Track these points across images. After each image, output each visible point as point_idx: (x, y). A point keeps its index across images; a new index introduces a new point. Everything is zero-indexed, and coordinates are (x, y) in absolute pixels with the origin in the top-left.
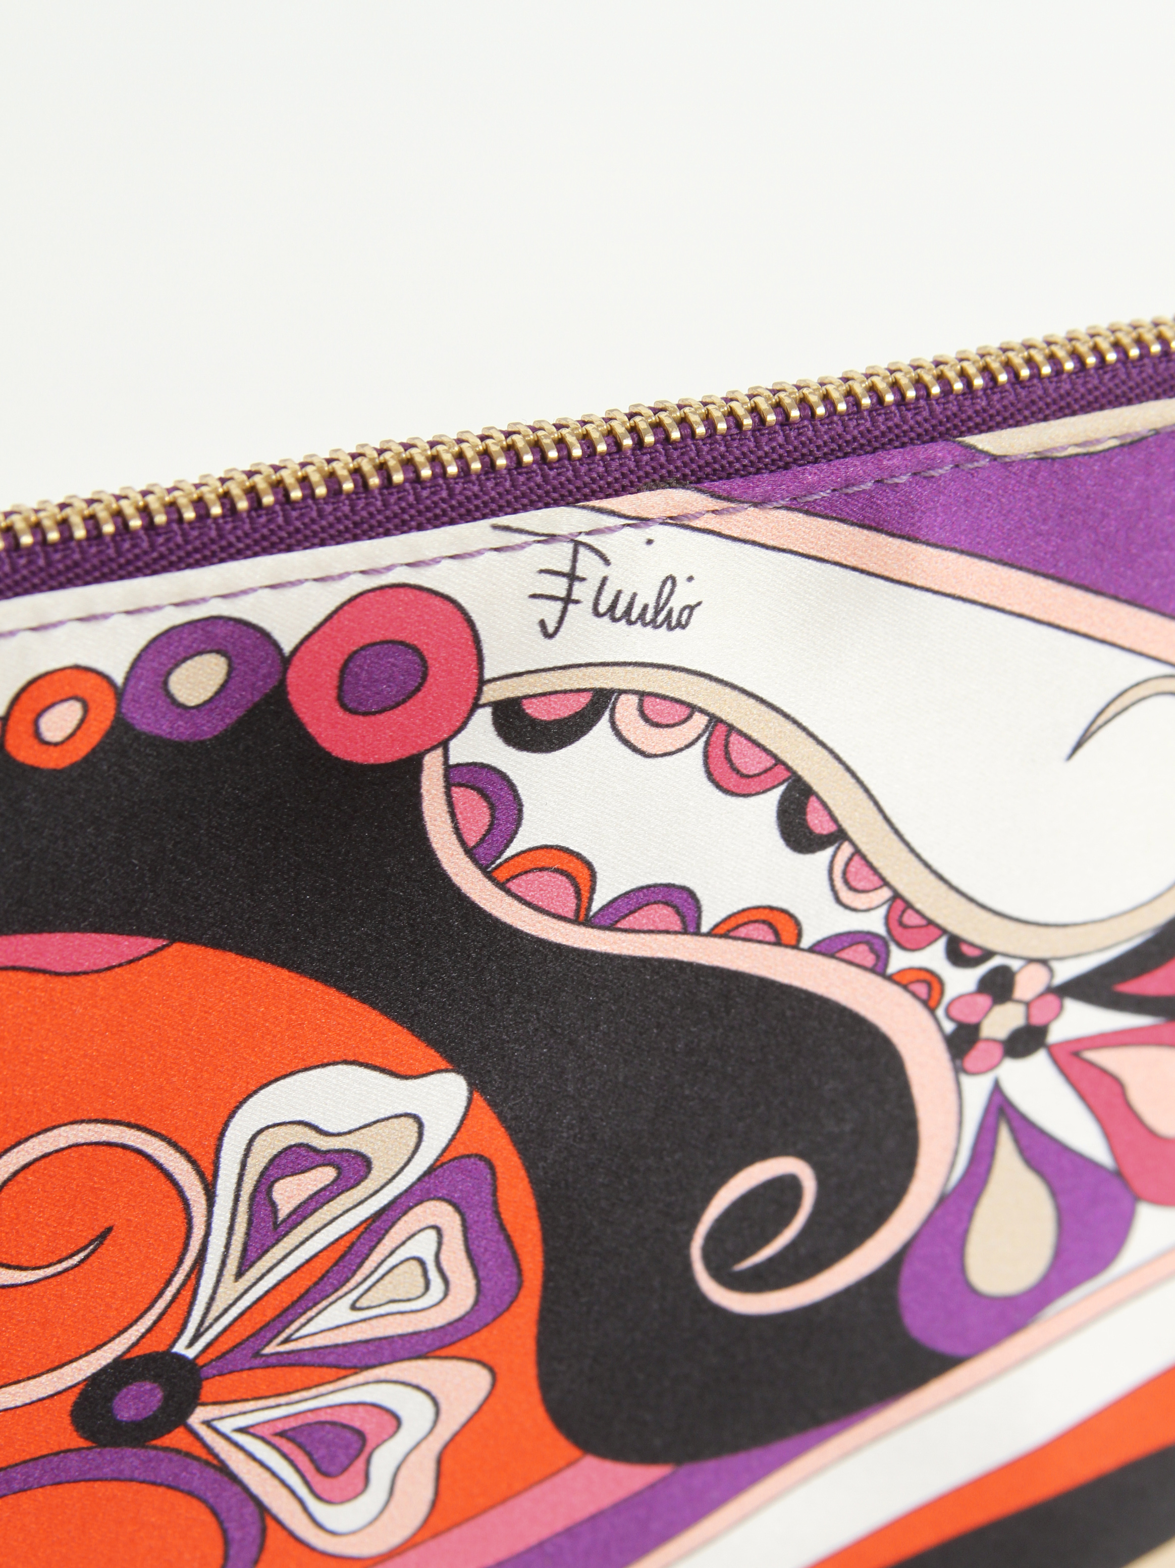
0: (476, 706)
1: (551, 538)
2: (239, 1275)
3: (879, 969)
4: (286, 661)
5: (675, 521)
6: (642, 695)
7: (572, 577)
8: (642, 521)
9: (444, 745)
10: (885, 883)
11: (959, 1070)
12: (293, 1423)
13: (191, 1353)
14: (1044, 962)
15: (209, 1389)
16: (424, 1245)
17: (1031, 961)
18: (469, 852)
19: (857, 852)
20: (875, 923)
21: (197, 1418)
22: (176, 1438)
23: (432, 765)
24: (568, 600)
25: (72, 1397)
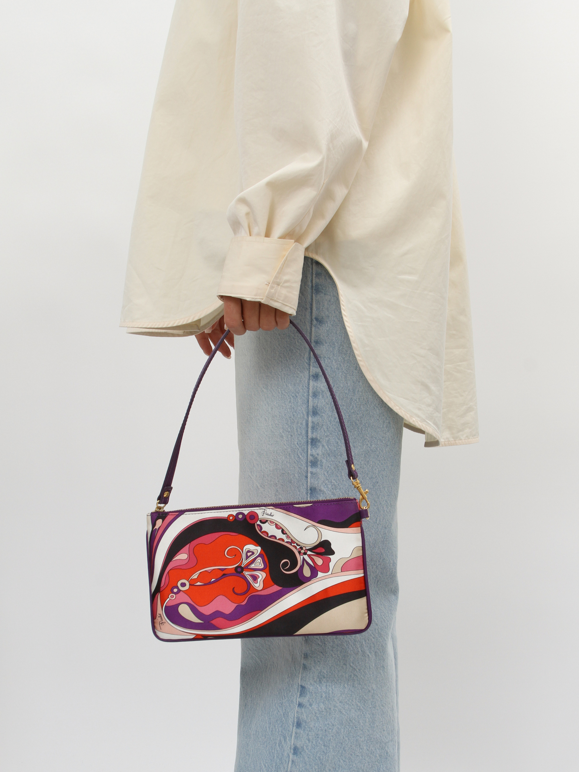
0: (258, 520)
1: (263, 509)
2: (246, 560)
3: (291, 545)
4: (246, 516)
5: (272, 509)
6: (270, 521)
7: (264, 512)
8: (269, 509)
9: (256, 523)
10: (290, 538)
11: (300, 555)
12: (251, 575)
13: (243, 566)
14: (305, 547)
15: (244, 570)
16: (259, 561)
17: (304, 547)
18: (259, 530)
19: (288, 535)
20: (290, 541)
21: (244, 572)
22: (242, 574)
23: (256, 524)
24: (264, 513)
25: (234, 568)
